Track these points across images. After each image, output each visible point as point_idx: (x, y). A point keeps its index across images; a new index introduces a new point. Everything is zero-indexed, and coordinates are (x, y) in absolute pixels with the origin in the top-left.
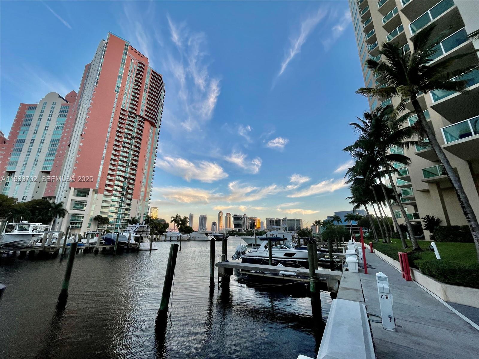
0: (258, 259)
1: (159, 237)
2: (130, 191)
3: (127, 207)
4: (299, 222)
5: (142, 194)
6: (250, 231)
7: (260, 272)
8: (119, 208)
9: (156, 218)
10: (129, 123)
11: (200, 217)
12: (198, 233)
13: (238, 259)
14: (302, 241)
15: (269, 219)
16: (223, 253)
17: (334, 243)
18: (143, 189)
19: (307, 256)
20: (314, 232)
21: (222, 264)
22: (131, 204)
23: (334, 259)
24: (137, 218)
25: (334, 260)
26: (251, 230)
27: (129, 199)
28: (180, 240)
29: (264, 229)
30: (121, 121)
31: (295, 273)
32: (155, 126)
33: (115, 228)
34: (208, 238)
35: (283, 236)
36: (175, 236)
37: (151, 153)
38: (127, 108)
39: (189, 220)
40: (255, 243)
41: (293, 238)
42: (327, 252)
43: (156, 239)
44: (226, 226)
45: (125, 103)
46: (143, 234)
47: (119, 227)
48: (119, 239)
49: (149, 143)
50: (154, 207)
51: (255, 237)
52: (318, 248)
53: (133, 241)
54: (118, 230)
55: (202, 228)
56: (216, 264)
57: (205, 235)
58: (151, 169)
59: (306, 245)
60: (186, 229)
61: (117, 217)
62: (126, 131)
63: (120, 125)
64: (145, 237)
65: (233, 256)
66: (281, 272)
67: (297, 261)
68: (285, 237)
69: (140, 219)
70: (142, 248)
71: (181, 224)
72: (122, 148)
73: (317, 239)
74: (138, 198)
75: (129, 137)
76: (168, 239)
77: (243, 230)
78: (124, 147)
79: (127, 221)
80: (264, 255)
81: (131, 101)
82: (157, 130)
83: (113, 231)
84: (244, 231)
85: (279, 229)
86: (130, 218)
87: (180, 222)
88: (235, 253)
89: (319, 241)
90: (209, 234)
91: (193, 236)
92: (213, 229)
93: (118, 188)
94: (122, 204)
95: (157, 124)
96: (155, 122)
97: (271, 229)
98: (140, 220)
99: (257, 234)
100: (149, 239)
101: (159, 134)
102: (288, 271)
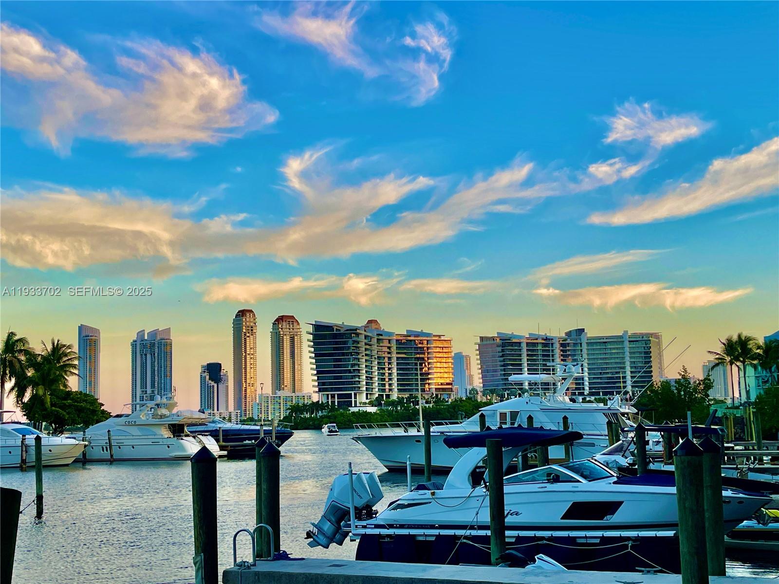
0: (439, 537)
4: (644, 346)
6: (400, 401)
11: (134, 345)
12: (129, 424)
13: (341, 544)
15: (493, 339)
16: (259, 518)
19: (674, 515)
20: (718, 398)
21: (257, 574)
26: (406, 395)
28: (37, 464)
29: (469, 387)
34: (183, 449)
35: (565, 419)
36: (11, 442)
39: (76, 362)
40: (422, 461)
41: (614, 428)
44: (278, 383)
51: (422, 433)
52: (728, 474)
55: (152, 398)
56: (225, 573)
57: (166, 433)
60: (63, 407)
65: (315, 530)
67: (628, 539)
68: (573, 428)
71: (34, 383)
73: (731, 431)
77: (362, 398)
80: (467, 517)
84: (372, 404)
85: (546, 386)
87: (30, 373)
88: (324, 516)
89: (737, 439)
90: (189, 425)
91: (104, 442)
92: (208, 399)
97: (504, 390)
99: (432, 417)
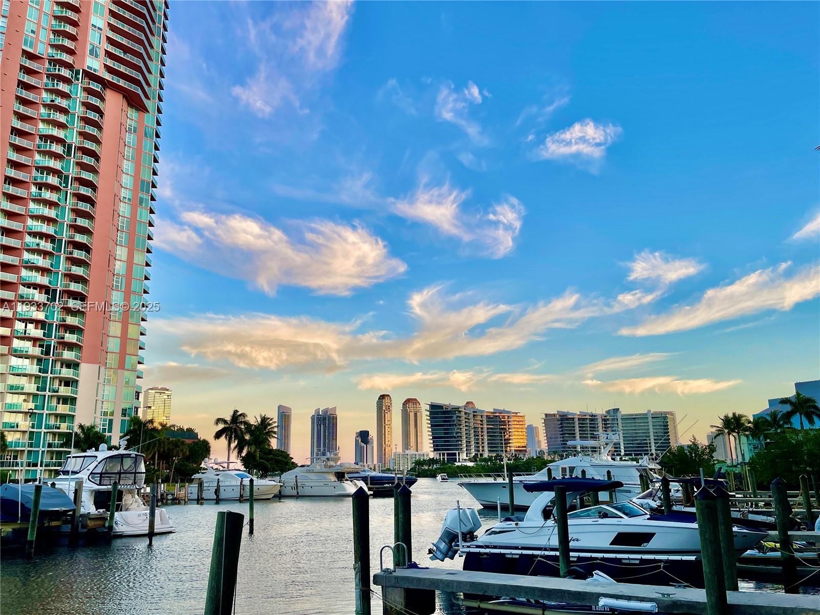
0: (521, 555)
1: (178, 490)
2: (70, 338)
3: (64, 391)
4: (663, 422)
5: (113, 345)
6: (490, 459)
7: (528, 600)
8: (37, 395)
9: (163, 426)
10: (52, 101)
11: (313, 418)
12: (309, 472)
13: (452, 559)
14: (678, 491)
15: (554, 415)
16: (397, 538)
17: (796, 496)
18: (115, 329)
19: (697, 544)
20: (720, 459)
21: (396, 578)
22: (77, 381)
23: (797, 550)
24: (99, 429)
25: (797, 555)
26: (494, 455)
27: (69, 364)
28: (250, 498)
29: (538, 450)
30: (24, 94)
31: (654, 604)
32: (142, 108)
33: (29, 466)
34: (344, 489)
35: (609, 472)
36: (234, 483)
37: (136, 203)
38: (42, 49)
39: (276, 430)
40: (507, 501)
41: (645, 480)
42: (772, 527)
43: (170, 497)
44: (406, 445)
45: (33, 32)
46: (121, 482)
47: (42, 462)
48: (42, 501)
49: (127, 166)
50: (157, 389)
51: (507, 481)
52: (735, 515)
53: (88, 507)
54: (39, 471)
55: (324, 454)
56: (375, 576)
57: (333, 478)
58: (139, 258)
59: (692, 506)
60: (268, 460)
61: (33, 427)
62: (44, 129)
63: (22, 109)
64: (130, 492)
65: (435, 548)
66: (603, 601)
67: (660, 561)
68: (615, 479)
69: (110, 431)
70: (120, 528)
71: (249, 443)
72: (34, 189)
73: (733, 483)
74: (99, 358)
75: (57, 149)
76: (209, 494)
77: (464, 456)
78: (40, 186)
79: (66, 439)
80: (541, 541)
81: (53, 22)
82: (149, 120)
83: (21, 477)
84: (470, 460)
85: (594, 450)
86: (76, 429)
87: (247, 437)
88: (441, 539)
89: (738, 489)
90: (348, 473)
91: (293, 484)
92: (360, 455)
93: (31, 326)
94: (45, 382)
95: (147, 97)
96: (140, 92)
97: (563, 451)
98: (110, 434)
99: (514, 470)
100: (144, 497)
101: (158, 136)
102: (629, 598)
